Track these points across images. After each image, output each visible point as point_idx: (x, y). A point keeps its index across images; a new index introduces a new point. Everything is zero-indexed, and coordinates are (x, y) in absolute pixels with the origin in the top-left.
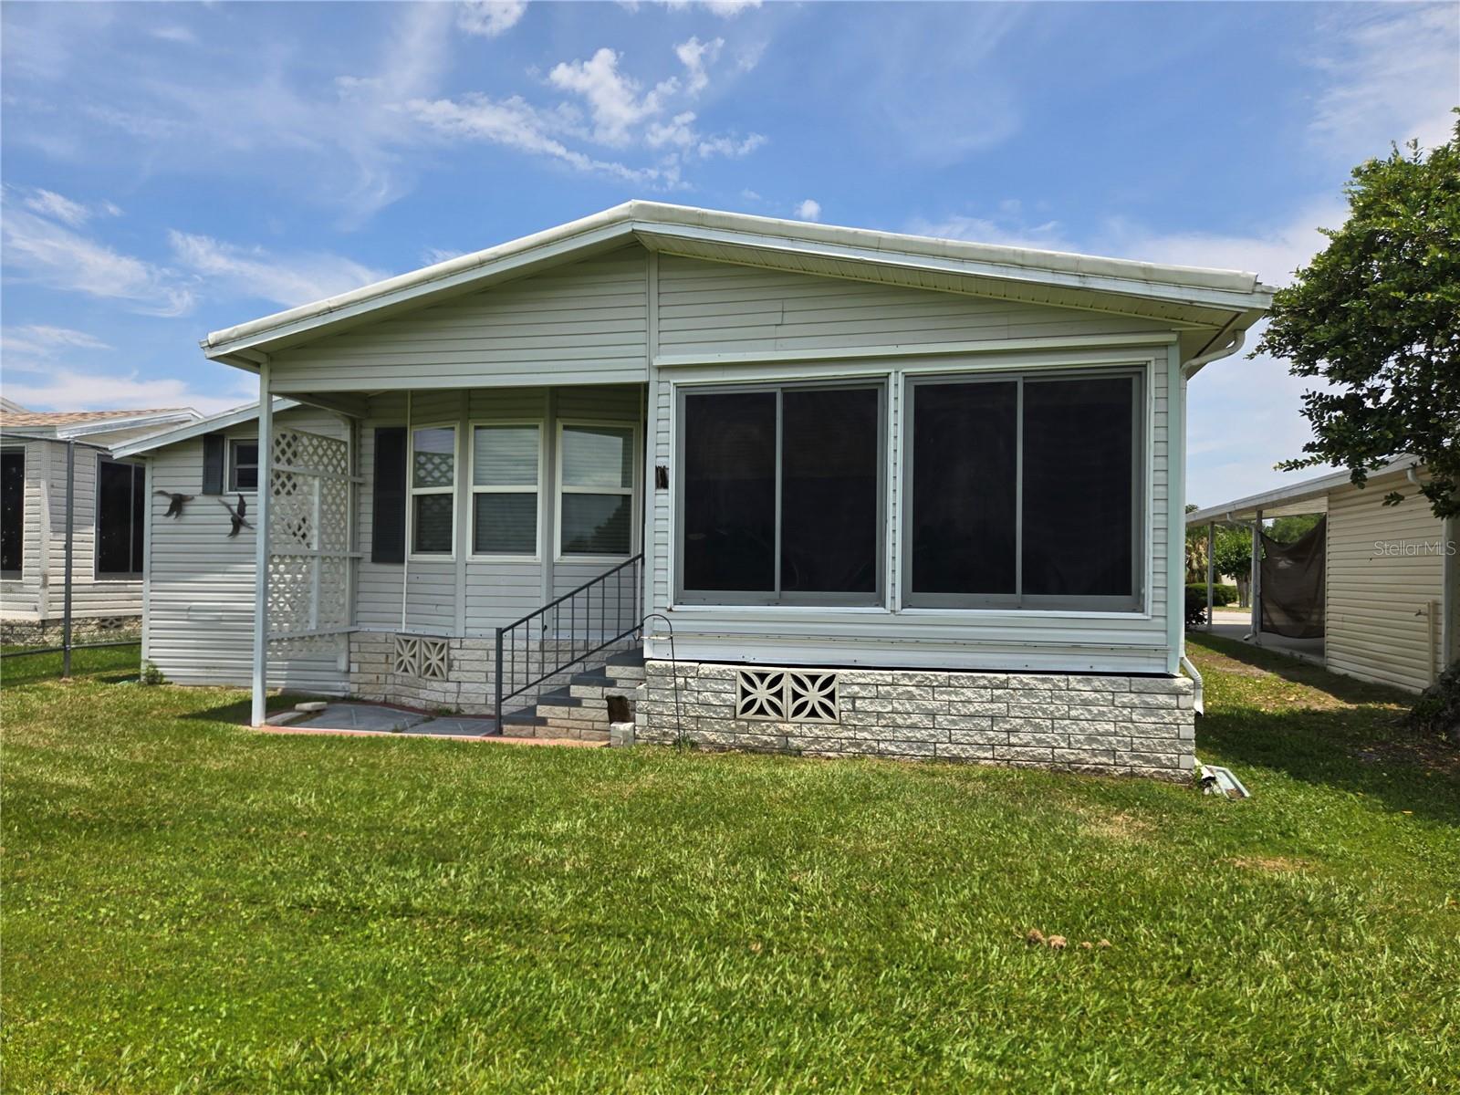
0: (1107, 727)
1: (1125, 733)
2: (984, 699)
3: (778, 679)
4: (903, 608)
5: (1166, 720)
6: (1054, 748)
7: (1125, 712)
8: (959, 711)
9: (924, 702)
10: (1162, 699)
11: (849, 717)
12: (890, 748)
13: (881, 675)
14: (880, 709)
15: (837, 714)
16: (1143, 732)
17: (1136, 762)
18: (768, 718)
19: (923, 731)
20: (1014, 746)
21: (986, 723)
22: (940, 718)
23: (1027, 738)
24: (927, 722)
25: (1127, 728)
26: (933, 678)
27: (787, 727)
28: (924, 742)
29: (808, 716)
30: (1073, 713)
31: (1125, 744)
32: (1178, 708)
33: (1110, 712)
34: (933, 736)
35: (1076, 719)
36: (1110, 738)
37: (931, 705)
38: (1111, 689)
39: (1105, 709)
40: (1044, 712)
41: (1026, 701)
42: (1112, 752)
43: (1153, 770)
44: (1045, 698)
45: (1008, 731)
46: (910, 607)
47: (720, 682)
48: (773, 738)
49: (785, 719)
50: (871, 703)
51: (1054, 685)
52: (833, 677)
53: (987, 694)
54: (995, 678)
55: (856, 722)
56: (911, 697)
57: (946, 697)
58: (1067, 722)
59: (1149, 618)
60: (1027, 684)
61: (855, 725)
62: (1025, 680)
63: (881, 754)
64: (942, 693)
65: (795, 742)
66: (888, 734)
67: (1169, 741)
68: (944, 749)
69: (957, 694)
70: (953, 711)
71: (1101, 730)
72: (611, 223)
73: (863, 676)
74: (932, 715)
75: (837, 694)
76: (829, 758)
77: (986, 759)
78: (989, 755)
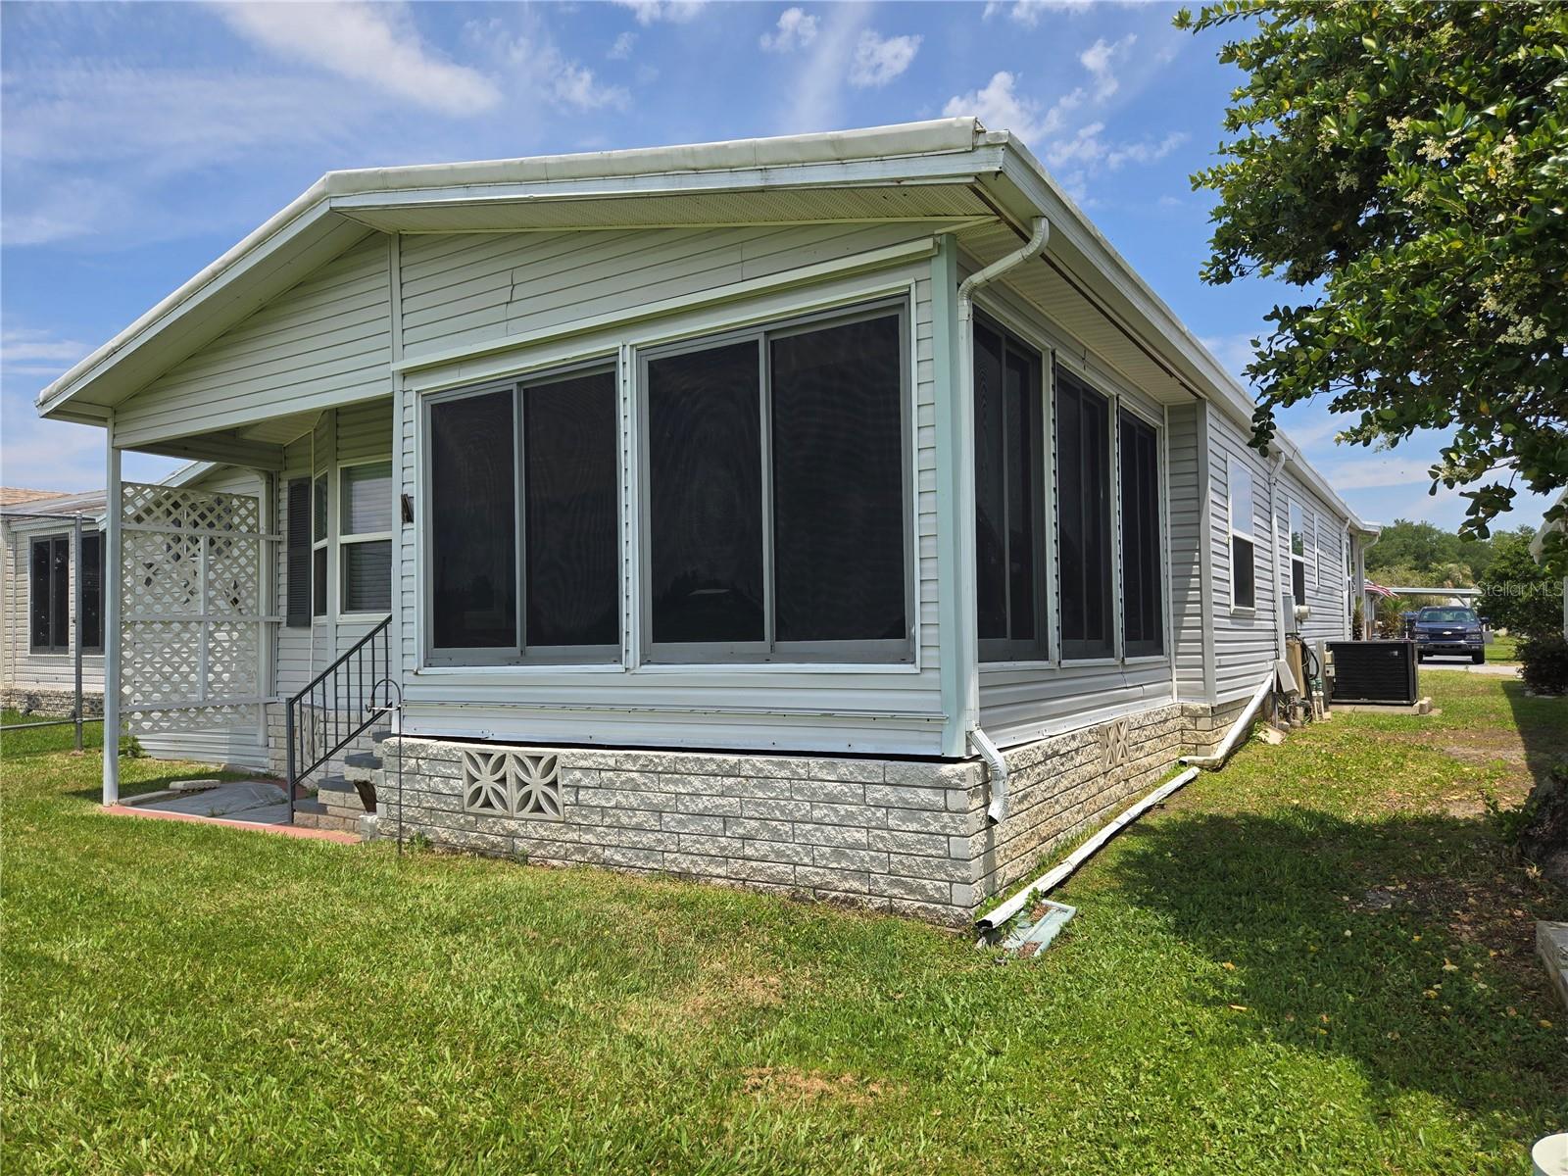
0: (857, 835)
1: (880, 846)
2: (714, 792)
3: (502, 759)
4: (641, 664)
5: (932, 829)
6: (795, 864)
7: (879, 814)
8: (687, 807)
9: (650, 795)
10: (925, 795)
11: (572, 813)
12: (616, 857)
13: (604, 756)
14: (604, 803)
15: (560, 808)
16: (902, 846)
17: (896, 891)
18: (495, 812)
19: (649, 835)
20: (749, 859)
21: (717, 825)
22: (667, 818)
23: (763, 848)
24: (653, 823)
25: (882, 839)
26: (656, 760)
27: (512, 825)
28: (651, 849)
29: (532, 811)
30: (817, 814)
31: (881, 864)
32: (947, 810)
33: (861, 814)
34: (659, 841)
35: (820, 823)
36: (863, 853)
37: (658, 799)
38: (860, 779)
39: (853, 808)
40: (782, 812)
41: (760, 794)
42: (864, 874)
43: (917, 904)
44: (782, 791)
45: (743, 838)
46: (649, 662)
47: (447, 764)
48: (499, 839)
49: (510, 815)
50: (595, 794)
51: (794, 772)
52: (555, 758)
53: (717, 783)
54: (724, 761)
55: (580, 820)
56: (635, 789)
57: (672, 788)
58: (809, 827)
59: (918, 671)
60: (761, 770)
61: (579, 824)
62: (758, 764)
63: (606, 864)
64: (668, 782)
65: (522, 845)
66: (612, 839)
67: (936, 861)
68: (673, 861)
69: (684, 784)
70: (681, 808)
71: (850, 840)
72: (312, 204)
73: (584, 757)
74: (659, 812)
75: (560, 783)
76: (554, 867)
77: (719, 876)
78: (721, 871)
